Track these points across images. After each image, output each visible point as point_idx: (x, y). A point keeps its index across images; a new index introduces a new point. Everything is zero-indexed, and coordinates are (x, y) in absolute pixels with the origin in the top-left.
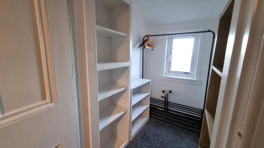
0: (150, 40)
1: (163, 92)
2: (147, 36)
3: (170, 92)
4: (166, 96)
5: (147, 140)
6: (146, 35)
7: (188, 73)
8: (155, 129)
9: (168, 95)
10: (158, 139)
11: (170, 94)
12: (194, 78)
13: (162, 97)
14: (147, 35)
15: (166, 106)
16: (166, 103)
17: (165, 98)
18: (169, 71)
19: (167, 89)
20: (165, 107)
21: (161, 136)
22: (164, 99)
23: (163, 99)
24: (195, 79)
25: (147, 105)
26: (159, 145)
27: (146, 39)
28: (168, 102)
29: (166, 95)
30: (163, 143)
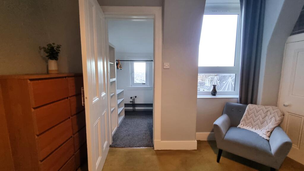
0: (119, 63)
1: (131, 98)
2: (118, 60)
3: (136, 97)
7: (145, 84)
9: (134, 99)
12: (148, 86)
13: (131, 102)
18: (133, 83)
19: (133, 96)
23: (132, 103)
25: (123, 107)
28: (135, 104)
29: (133, 100)
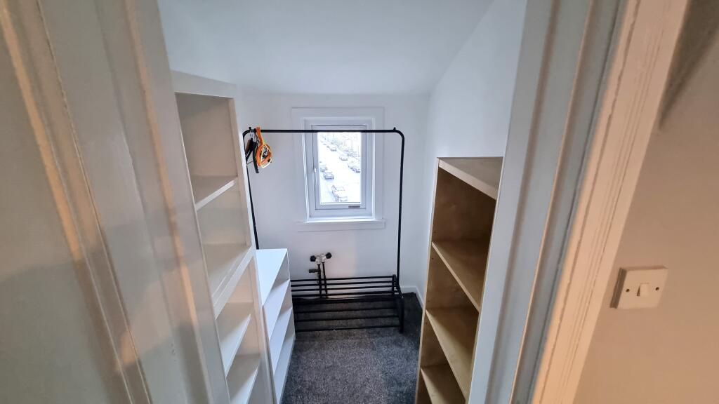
0: (264, 143)
1: (313, 259)
2: (255, 131)
3: (329, 256)
4: (319, 267)
5: (314, 395)
6: (250, 128)
7: (357, 207)
8: (319, 356)
9: (323, 263)
10: (334, 378)
11: (328, 262)
12: (371, 215)
13: (311, 271)
14: (252, 128)
15: (323, 287)
16: (322, 281)
17: (319, 271)
18: (317, 205)
19: (319, 249)
20: (320, 292)
21: (338, 366)
22: (317, 273)
23: (315, 276)
24: (374, 220)
25: (289, 308)
26: (340, 390)
27: (252, 139)
28: (325, 279)
29: (319, 265)
30: (346, 380)
